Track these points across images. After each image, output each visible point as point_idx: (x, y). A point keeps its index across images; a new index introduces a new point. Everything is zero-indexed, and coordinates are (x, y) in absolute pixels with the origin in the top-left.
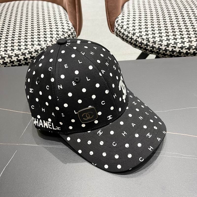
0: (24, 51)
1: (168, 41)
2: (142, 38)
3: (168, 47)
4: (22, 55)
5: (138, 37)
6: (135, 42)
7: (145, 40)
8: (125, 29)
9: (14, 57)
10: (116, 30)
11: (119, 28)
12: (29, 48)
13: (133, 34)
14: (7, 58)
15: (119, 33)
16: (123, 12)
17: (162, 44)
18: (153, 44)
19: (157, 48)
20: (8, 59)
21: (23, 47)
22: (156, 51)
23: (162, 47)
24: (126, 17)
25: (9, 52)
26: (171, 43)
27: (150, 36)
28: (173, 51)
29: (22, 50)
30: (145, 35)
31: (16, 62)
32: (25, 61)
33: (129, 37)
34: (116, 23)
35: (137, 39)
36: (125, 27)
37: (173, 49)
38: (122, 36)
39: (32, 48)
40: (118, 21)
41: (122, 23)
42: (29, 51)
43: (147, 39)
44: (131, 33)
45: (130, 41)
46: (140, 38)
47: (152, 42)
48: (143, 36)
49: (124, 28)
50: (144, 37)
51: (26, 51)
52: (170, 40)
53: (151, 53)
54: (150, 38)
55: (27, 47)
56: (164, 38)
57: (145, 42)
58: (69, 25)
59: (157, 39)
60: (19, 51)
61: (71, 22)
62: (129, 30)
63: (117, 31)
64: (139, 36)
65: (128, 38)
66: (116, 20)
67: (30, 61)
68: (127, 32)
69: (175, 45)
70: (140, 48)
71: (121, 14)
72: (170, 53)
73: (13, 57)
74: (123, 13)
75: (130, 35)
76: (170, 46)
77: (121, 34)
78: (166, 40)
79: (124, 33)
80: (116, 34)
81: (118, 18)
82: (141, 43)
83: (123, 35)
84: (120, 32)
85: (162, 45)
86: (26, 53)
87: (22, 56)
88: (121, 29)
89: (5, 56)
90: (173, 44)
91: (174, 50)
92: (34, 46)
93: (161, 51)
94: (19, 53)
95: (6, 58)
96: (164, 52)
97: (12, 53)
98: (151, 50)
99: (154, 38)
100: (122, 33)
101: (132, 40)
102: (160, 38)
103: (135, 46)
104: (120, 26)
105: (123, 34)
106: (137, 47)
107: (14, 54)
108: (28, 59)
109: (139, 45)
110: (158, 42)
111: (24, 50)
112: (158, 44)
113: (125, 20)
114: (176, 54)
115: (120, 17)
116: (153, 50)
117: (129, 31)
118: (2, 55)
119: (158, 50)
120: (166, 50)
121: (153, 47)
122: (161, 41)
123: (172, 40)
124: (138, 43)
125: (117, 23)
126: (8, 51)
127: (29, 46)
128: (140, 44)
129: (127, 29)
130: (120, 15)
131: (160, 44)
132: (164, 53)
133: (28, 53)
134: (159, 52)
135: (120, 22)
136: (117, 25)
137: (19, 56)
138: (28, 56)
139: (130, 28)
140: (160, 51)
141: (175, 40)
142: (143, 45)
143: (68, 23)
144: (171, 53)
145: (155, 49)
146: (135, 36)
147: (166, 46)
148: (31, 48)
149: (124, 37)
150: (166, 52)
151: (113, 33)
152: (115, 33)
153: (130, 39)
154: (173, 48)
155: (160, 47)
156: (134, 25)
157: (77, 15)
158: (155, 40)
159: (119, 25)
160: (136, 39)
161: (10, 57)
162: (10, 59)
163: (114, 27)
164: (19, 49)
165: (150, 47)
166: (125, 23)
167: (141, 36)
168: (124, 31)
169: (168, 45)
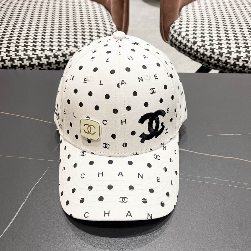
0: (56, 53)
1: (238, 54)
2: (205, 48)
3: (238, 61)
4: (54, 57)
5: (199, 46)
6: (196, 53)
7: (209, 51)
8: (183, 36)
9: (44, 58)
10: (171, 37)
11: (176, 35)
12: (63, 50)
13: (193, 43)
14: (35, 59)
15: (174, 41)
16: (180, 16)
17: (230, 56)
18: (219, 56)
19: (224, 62)
20: (36, 61)
21: (55, 48)
22: (221, 66)
23: (230, 60)
24: (184, 23)
25: (38, 53)
26: (242, 57)
27: (216, 46)
28: (244, 67)
29: (54, 51)
30: (209, 44)
31: (46, 65)
32: (57, 65)
33: (188, 46)
34: (171, 28)
35: (199, 50)
36: (183, 34)
37: (244, 64)
38: (179, 46)
39: (67, 49)
40: (174, 27)
41: (180, 30)
42: (62, 53)
43: (211, 49)
44: (191, 41)
45: (189, 52)
46: (202, 48)
47: (218, 54)
48: (206, 46)
49: (181, 35)
50: (208, 47)
51: (59, 53)
52: (241, 52)
53: (214, 67)
54: (215, 48)
55: (60, 48)
56: (234, 50)
57: (208, 54)
58: (112, 27)
59: (225, 51)
60: (50, 52)
61: (116, 24)
62: (188, 37)
63: (172, 39)
64: (201, 45)
65: (187, 48)
66: (172, 26)
67: (62, 65)
68: (186, 40)
69: (247, 59)
70: (201, 61)
71: (179, 18)
72: (239, 68)
73: (42, 59)
74: (181, 18)
75: (189, 45)
76: (240, 60)
77: (177, 42)
78: (236, 52)
79: (182, 41)
80: (171, 43)
81: (175, 23)
82: (204, 55)
83: (179, 44)
84: (176, 40)
85: (231, 58)
86: (59, 55)
87: (54, 59)
88: (178, 36)
89: (33, 56)
90: (244, 58)
91: (246, 65)
92: (69, 47)
93: (228, 66)
94: (50, 55)
95: (33, 59)
96: (233, 67)
97: (42, 53)
98: (215, 64)
99: (221, 49)
100: (179, 41)
101: (191, 51)
102: (228, 49)
103: (194, 58)
104: (176, 33)
105: (181, 43)
106: (197, 60)
107: (43, 55)
108: (61, 63)
109: (200, 57)
110: (226, 54)
111: (56, 51)
112: (226, 57)
113: (184, 26)
114: (247, 71)
115: (177, 22)
116: (217, 64)
117: (189, 39)
118: (29, 55)
119: (224, 65)
120: (235, 65)
121: (218, 60)
122: (230, 53)
123: (244, 52)
124: (199, 54)
125: (173, 29)
126: (37, 51)
127: (63, 48)
128: (202, 56)
129: (186, 37)
130: (176, 19)
131: (228, 57)
132: (232, 69)
133: (61, 55)
134: (226, 67)
135: (177, 28)
136: (172, 32)
137: (51, 58)
138: (61, 59)
139: (189, 35)
140: (226, 65)
141: (247, 53)
142: (205, 57)
143: (111, 24)
144: (241, 69)
145: (220, 63)
146: (196, 45)
147: (235, 59)
148: (65, 50)
149: (182, 46)
150: (235, 67)
151: (167, 41)
152: (169, 42)
153: (189, 48)
154: (245, 62)
155: (228, 61)
156: (196, 32)
157: (124, 15)
158: (222, 52)
159: (175, 31)
160: (197, 49)
161: (39, 58)
162: (39, 61)
163: (169, 34)
164: (51, 50)
165: (215, 60)
166: (184, 30)
167: (204, 46)
168: (182, 39)
169: (238, 59)
